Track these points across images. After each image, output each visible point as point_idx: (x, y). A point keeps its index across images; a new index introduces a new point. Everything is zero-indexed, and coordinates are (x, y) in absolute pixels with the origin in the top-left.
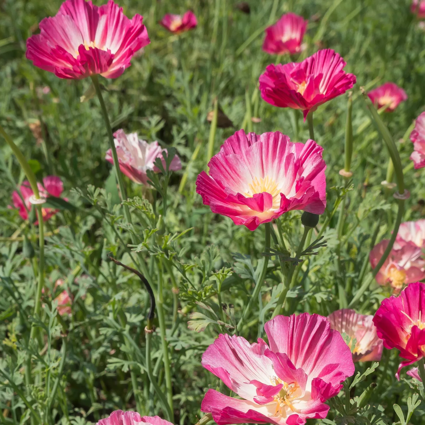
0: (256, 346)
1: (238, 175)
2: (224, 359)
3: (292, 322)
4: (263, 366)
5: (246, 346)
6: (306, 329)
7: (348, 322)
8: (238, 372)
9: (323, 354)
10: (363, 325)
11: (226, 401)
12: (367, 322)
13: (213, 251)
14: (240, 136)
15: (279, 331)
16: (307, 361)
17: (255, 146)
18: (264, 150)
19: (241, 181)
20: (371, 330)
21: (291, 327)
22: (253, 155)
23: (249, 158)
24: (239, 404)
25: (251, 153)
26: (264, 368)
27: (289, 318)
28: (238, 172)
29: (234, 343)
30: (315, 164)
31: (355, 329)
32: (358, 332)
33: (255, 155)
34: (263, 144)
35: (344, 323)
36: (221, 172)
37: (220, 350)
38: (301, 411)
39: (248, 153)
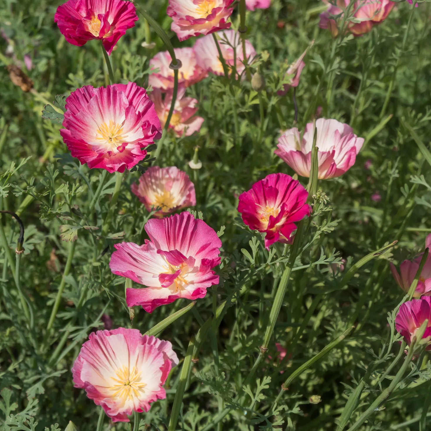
0: (144, 246)
1: (86, 125)
2: (124, 263)
3: (166, 222)
4: (152, 258)
5: (136, 248)
6: (178, 225)
7: (156, 178)
8: (136, 268)
9: (194, 236)
10: (170, 178)
11: (139, 293)
12: (172, 173)
13: (51, 169)
14: (77, 94)
15: (155, 229)
16: (183, 245)
17: (92, 101)
18: (99, 100)
19: (89, 128)
20: (178, 180)
21: (167, 226)
22: (93, 107)
23: (91, 110)
24: (147, 291)
25: (91, 106)
26: (154, 259)
27: (164, 220)
28: (86, 123)
29: (126, 248)
30: (145, 105)
31: (164, 182)
32: (167, 184)
33: (94, 107)
34: (98, 96)
35: (153, 181)
36: (76, 129)
37: (118, 257)
38: (194, 282)
39: (89, 107)
